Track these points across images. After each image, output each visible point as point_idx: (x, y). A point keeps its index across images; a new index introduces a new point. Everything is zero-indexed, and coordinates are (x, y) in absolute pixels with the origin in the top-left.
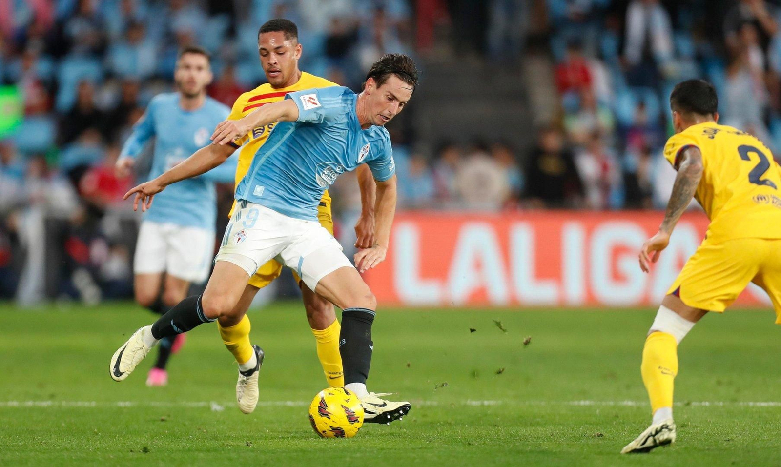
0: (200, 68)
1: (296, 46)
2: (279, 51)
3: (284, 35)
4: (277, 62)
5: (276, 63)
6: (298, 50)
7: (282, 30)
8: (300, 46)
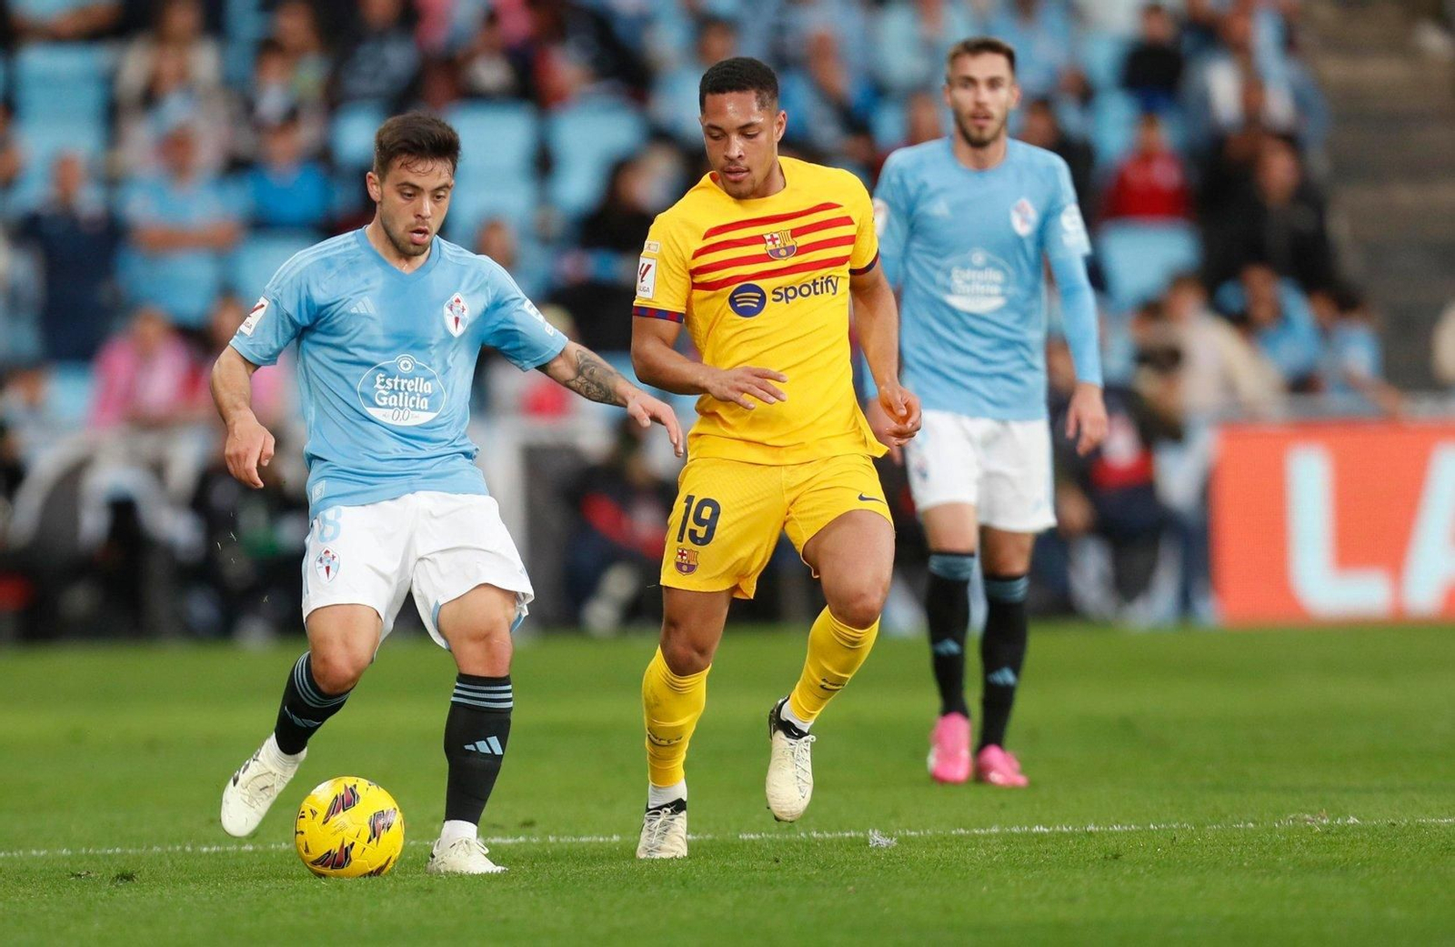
0: (994, 83)
1: (777, 115)
2: (746, 131)
3: (757, 98)
4: (743, 154)
5: (740, 156)
6: (780, 123)
7: (753, 87)
8: (784, 116)
